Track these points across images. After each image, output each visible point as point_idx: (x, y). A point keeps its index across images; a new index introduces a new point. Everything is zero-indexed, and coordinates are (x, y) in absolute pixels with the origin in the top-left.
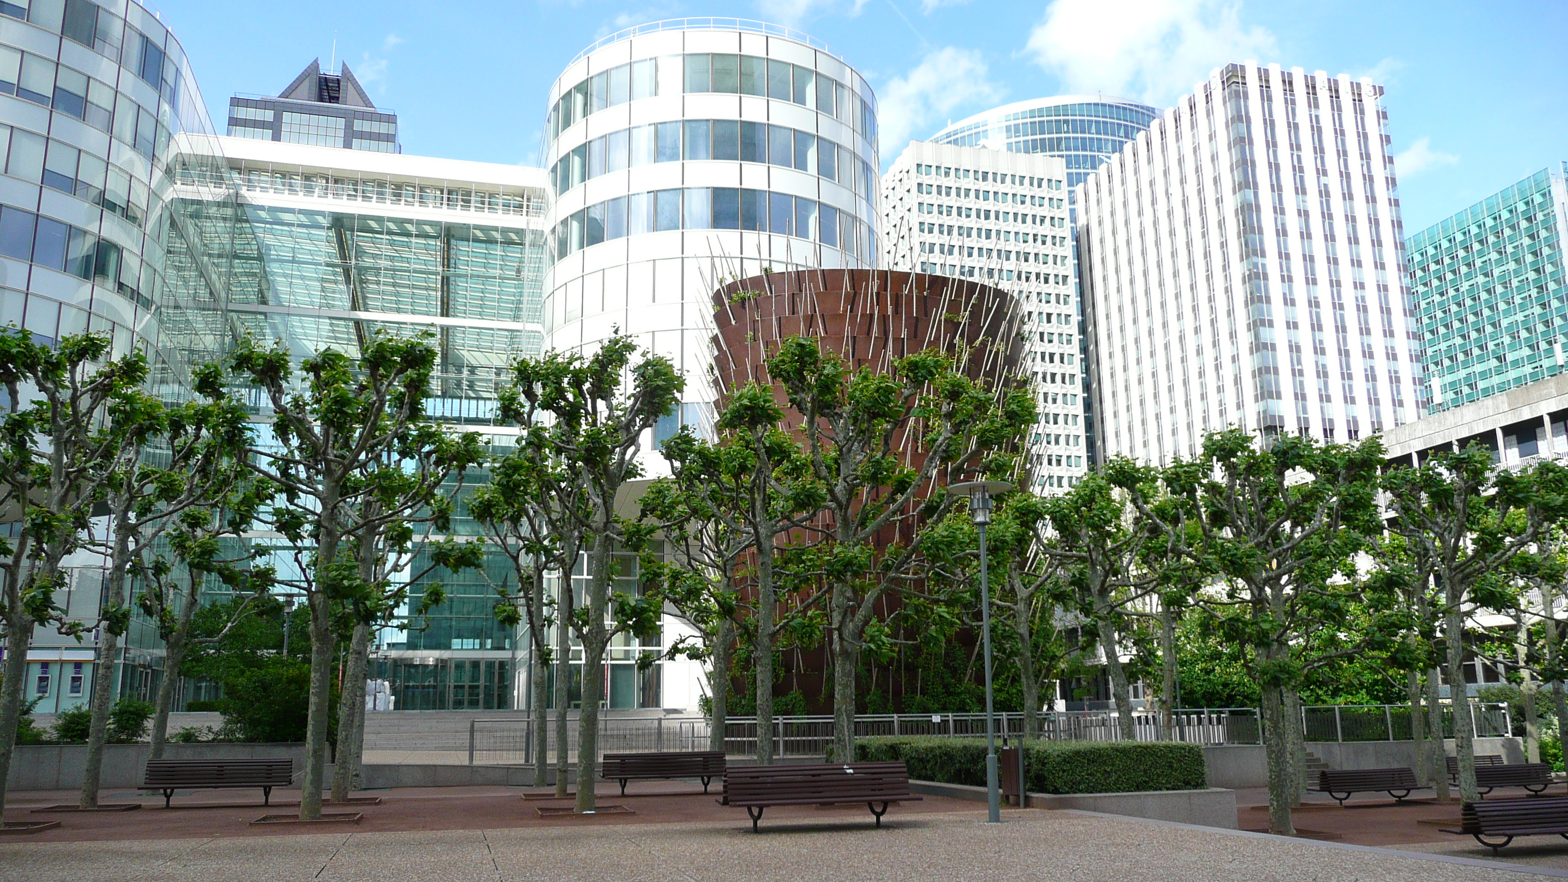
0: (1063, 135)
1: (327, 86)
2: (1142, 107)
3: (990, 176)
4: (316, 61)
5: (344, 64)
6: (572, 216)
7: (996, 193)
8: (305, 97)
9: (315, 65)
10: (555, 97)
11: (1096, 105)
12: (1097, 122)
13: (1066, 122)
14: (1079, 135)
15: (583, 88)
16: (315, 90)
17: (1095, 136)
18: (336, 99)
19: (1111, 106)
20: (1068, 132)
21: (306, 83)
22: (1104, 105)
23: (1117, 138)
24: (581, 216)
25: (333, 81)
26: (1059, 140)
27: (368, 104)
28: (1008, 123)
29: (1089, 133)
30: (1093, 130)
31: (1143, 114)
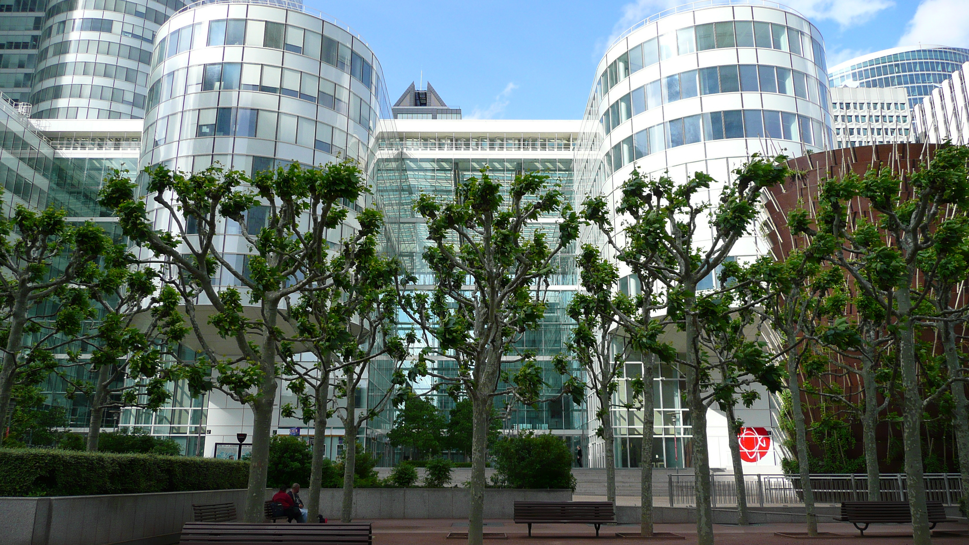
0: (895, 75)
1: (419, 97)
2: (954, 49)
3: (852, 106)
4: (413, 83)
5: (429, 83)
6: (623, 141)
7: (857, 117)
8: (407, 105)
9: (413, 86)
10: (602, 67)
11: (919, 51)
12: (921, 63)
13: (897, 65)
14: (908, 73)
15: (625, 58)
16: (413, 100)
17: (920, 73)
18: (425, 104)
19: (930, 51)
20: (899, 72)
21: (408, 97)
22: (924, 51)
23: (937, 72)
24: (629, 140)
25: (422, 94)
26: (893, 78)
27: (443, 104)
28: (854, 71)
29: (915, 71)
30: (918, 68)
31: (955, 53)
